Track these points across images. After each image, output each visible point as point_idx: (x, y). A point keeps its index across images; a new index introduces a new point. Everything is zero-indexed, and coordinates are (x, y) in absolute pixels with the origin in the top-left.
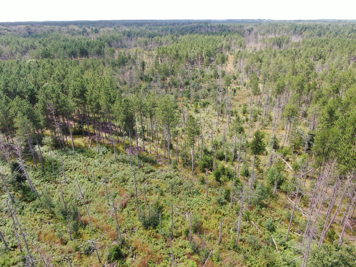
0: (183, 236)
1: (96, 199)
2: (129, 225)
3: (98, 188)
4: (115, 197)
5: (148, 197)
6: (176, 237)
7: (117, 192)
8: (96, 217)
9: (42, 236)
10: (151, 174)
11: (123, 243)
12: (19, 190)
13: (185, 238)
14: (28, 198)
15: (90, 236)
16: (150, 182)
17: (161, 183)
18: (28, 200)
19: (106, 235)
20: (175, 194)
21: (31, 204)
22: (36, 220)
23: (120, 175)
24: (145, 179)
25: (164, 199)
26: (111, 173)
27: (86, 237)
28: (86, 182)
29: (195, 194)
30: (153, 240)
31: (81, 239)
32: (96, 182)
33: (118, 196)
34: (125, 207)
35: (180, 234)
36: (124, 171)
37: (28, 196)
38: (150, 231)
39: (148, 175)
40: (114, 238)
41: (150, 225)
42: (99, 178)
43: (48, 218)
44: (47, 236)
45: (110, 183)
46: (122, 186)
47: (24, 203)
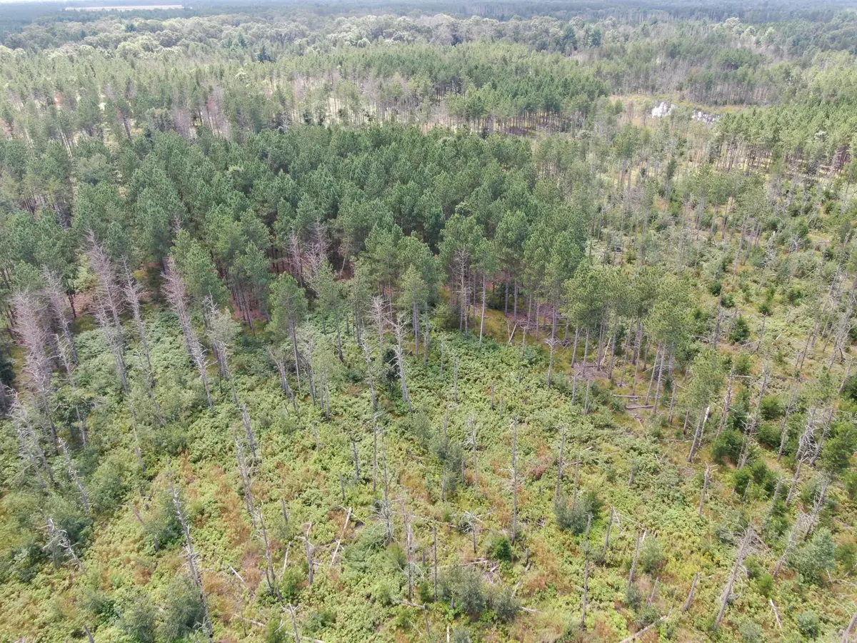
0: (622, 570)
1: (495, 447)
2: (537, 512)
3: (503, 428)
4: (527, 454)
5: (584, 475)
6: (608, 565)
7: (533, 446)
8: (487, 477)
9: (404, 478)
10: (606, 431)
11: (516, 538)
12: (386, 390)
13: (625, 574)
14: (395, 408)
15: (471, 506)
16: (598, 447)
17: (619, 457)
18: (396, 412)
19: (495, 514)
20: (639, 487)
21: (399, 421)
22: (400, 449)
23: (547, 415)
24: (590, 438)
25: (612, 489)
26: (533, 407)
27: (465, 505)
28: (487, 410)
29: (676, 502)
30: (567, 553)
31: (456, 504)
32: (503, 415)
33: (532, 455)
34: (538, 478)
35: (617, 564)
36: (556, 410)
37: (397, 406)
38: (567, 536)
39: (600, 432)
40: (506, 523)
41: (569, 526)
42: (511, 409)
43: (418, 452)
44: (411, 481)
45: (526, 424)
46: (544, 438)
47: (389, 416)
